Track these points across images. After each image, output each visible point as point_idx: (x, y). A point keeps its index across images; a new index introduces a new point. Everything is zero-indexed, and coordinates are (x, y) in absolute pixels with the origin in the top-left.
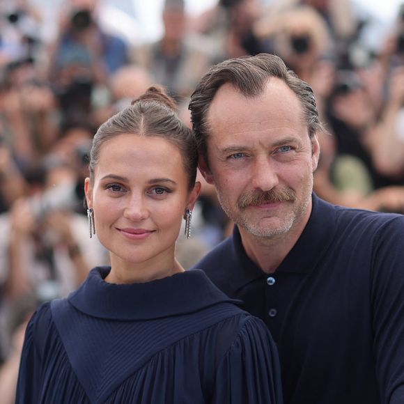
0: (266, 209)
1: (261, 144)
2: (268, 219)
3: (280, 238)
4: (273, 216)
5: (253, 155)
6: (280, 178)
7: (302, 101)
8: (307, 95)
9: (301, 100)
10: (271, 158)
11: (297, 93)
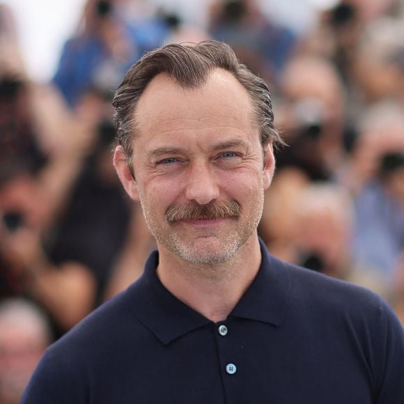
0: (202, 226)
1: (199, 145)
2: (205, 239)
3: (225, 271)
4: (210, 236)
5: (188, 160)
6: (222, 189)
7: (254, 99)
8: (261, 92)
9: (253, 97)
10: (211, 165)
11: (248, 88)
